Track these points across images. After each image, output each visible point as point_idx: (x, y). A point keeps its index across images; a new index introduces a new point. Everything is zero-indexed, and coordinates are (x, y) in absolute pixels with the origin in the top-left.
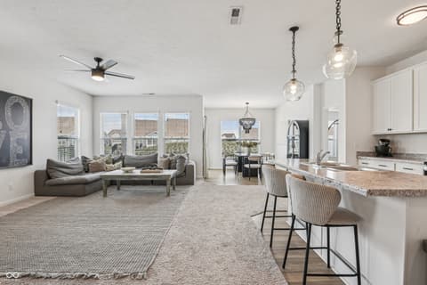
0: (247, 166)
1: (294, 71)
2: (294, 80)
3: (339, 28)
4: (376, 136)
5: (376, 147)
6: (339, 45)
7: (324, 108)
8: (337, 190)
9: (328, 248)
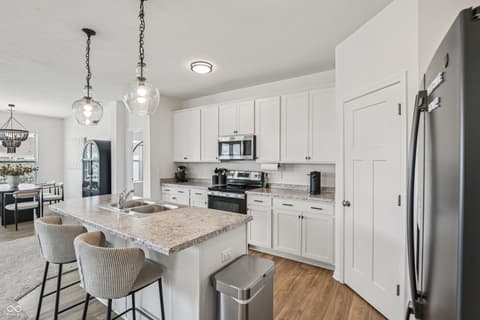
0: (11, 207)
1: (89, 87)
2: (88, 98)
3: (142, 59)
4: (176, 163)
5: (176, 174)
6: (142, 79)
7: (129, 130)
8: (141, 251)
9: (134, 309)
